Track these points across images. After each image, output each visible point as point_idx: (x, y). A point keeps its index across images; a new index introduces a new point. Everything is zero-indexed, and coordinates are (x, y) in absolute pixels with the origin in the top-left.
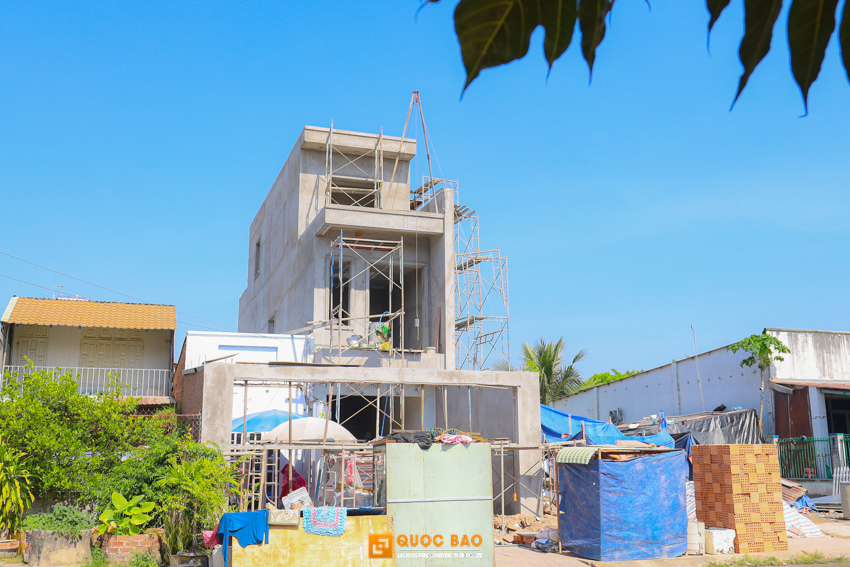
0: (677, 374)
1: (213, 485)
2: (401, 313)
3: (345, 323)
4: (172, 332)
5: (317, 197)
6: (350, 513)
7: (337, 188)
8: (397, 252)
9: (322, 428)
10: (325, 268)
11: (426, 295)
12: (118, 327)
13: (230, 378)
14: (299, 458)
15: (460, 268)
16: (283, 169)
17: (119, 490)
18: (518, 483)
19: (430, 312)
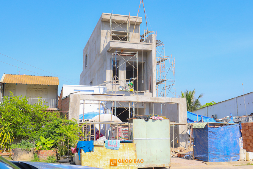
0: (237, 102)
1: (74, 133)
2: (137, 78)
3: (118, 82)
4: (57, 86)
5: (107, 38)
6: (121, 142)
7: (114, 35)
8: (136, 56)
9: (110, 117)
10: (110, 63)
11: (146, 72)
12: (39, 84)
13: (78, 99)
14: (102, 129)
15: (158, 63)
16: (95, 29)
17: (42, 136)
18: (179, 137)
19: (147, 78)
